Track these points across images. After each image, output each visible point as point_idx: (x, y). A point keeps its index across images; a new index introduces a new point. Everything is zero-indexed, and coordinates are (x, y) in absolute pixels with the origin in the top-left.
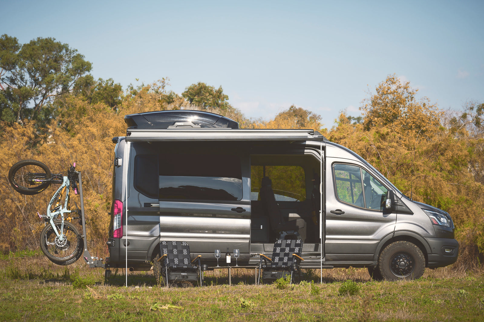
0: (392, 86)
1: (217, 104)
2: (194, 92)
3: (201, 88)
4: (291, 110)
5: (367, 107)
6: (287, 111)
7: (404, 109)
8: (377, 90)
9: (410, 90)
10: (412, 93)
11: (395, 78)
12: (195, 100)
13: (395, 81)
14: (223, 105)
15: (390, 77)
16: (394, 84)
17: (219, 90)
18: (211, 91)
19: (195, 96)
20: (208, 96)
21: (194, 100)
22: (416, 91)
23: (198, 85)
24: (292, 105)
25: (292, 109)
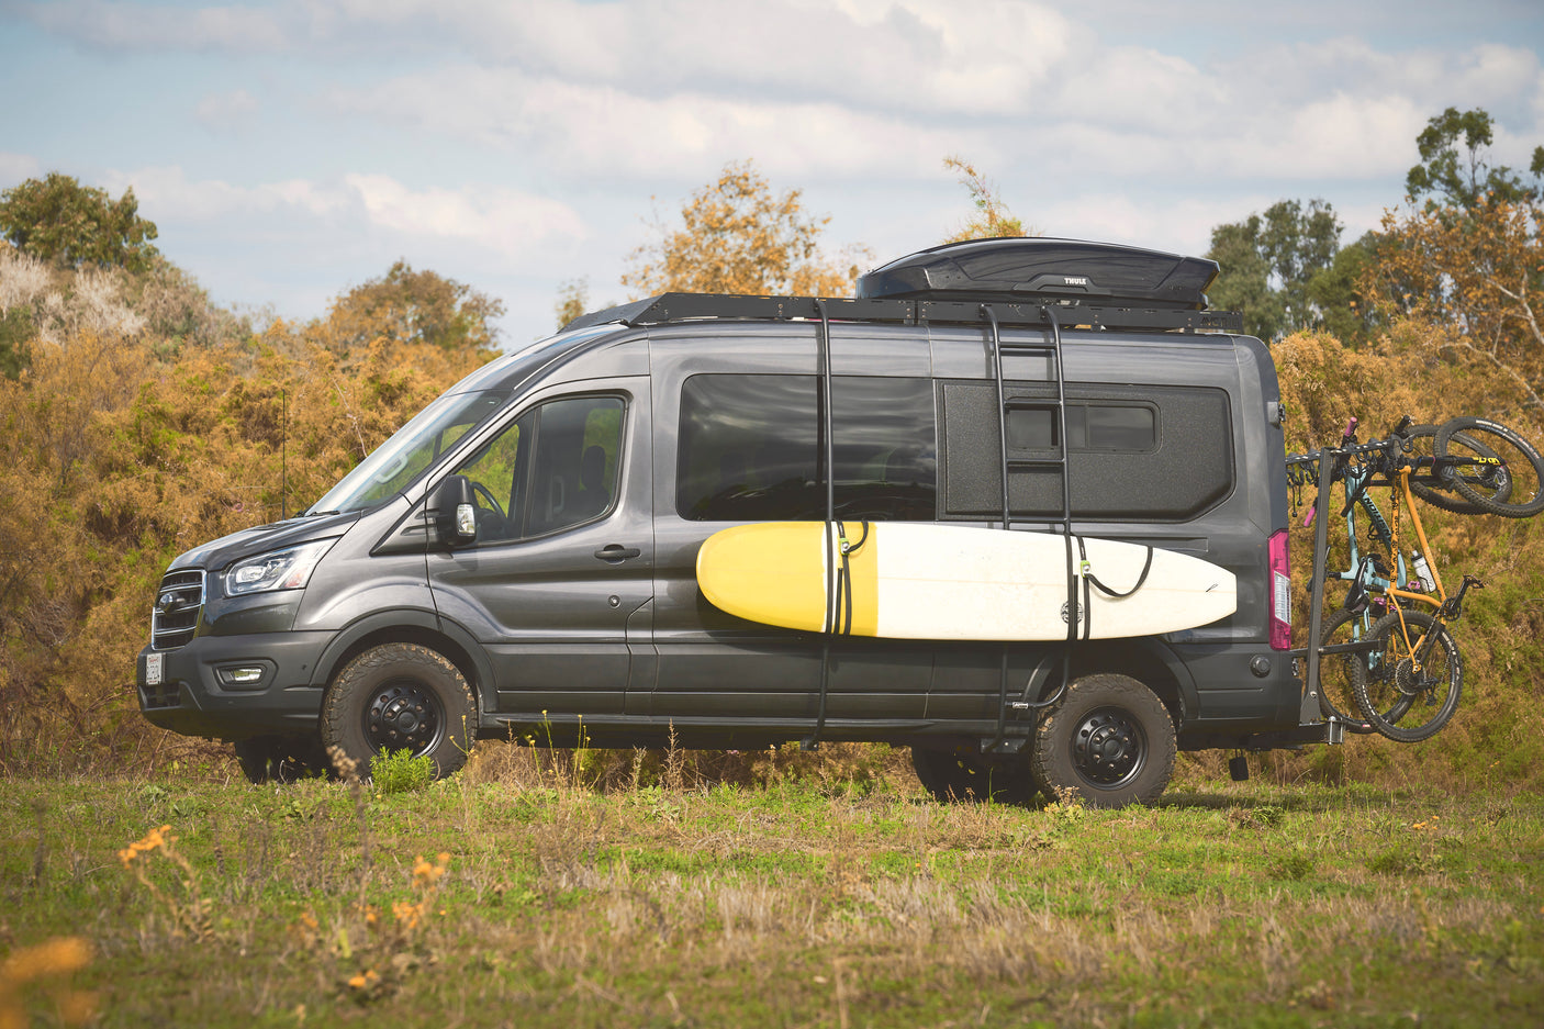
0: (738, 201)
1: (116, 252)
2: (32, 209)
3: (61, 194)
4: (395, 278)
5: (650, 273)
6: (378, 283)
7: (780, 283)
8: (686, 216)
9: (803, 221)
10: (809, 228)
11: (750, 176)
12: (36, 238)
13: (750, 188)
14: (137, 259)
15: (734, 173)
16: (746, 197)
17: (125, 202)
18: (96, 205)
19: (35, 224)
20: (84, 222)
21: (31, 237)
22: (825, 222)
23: (48, 185)
24: (399, 260)
25: (398, 273)
